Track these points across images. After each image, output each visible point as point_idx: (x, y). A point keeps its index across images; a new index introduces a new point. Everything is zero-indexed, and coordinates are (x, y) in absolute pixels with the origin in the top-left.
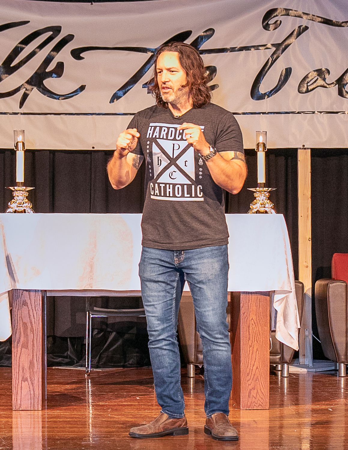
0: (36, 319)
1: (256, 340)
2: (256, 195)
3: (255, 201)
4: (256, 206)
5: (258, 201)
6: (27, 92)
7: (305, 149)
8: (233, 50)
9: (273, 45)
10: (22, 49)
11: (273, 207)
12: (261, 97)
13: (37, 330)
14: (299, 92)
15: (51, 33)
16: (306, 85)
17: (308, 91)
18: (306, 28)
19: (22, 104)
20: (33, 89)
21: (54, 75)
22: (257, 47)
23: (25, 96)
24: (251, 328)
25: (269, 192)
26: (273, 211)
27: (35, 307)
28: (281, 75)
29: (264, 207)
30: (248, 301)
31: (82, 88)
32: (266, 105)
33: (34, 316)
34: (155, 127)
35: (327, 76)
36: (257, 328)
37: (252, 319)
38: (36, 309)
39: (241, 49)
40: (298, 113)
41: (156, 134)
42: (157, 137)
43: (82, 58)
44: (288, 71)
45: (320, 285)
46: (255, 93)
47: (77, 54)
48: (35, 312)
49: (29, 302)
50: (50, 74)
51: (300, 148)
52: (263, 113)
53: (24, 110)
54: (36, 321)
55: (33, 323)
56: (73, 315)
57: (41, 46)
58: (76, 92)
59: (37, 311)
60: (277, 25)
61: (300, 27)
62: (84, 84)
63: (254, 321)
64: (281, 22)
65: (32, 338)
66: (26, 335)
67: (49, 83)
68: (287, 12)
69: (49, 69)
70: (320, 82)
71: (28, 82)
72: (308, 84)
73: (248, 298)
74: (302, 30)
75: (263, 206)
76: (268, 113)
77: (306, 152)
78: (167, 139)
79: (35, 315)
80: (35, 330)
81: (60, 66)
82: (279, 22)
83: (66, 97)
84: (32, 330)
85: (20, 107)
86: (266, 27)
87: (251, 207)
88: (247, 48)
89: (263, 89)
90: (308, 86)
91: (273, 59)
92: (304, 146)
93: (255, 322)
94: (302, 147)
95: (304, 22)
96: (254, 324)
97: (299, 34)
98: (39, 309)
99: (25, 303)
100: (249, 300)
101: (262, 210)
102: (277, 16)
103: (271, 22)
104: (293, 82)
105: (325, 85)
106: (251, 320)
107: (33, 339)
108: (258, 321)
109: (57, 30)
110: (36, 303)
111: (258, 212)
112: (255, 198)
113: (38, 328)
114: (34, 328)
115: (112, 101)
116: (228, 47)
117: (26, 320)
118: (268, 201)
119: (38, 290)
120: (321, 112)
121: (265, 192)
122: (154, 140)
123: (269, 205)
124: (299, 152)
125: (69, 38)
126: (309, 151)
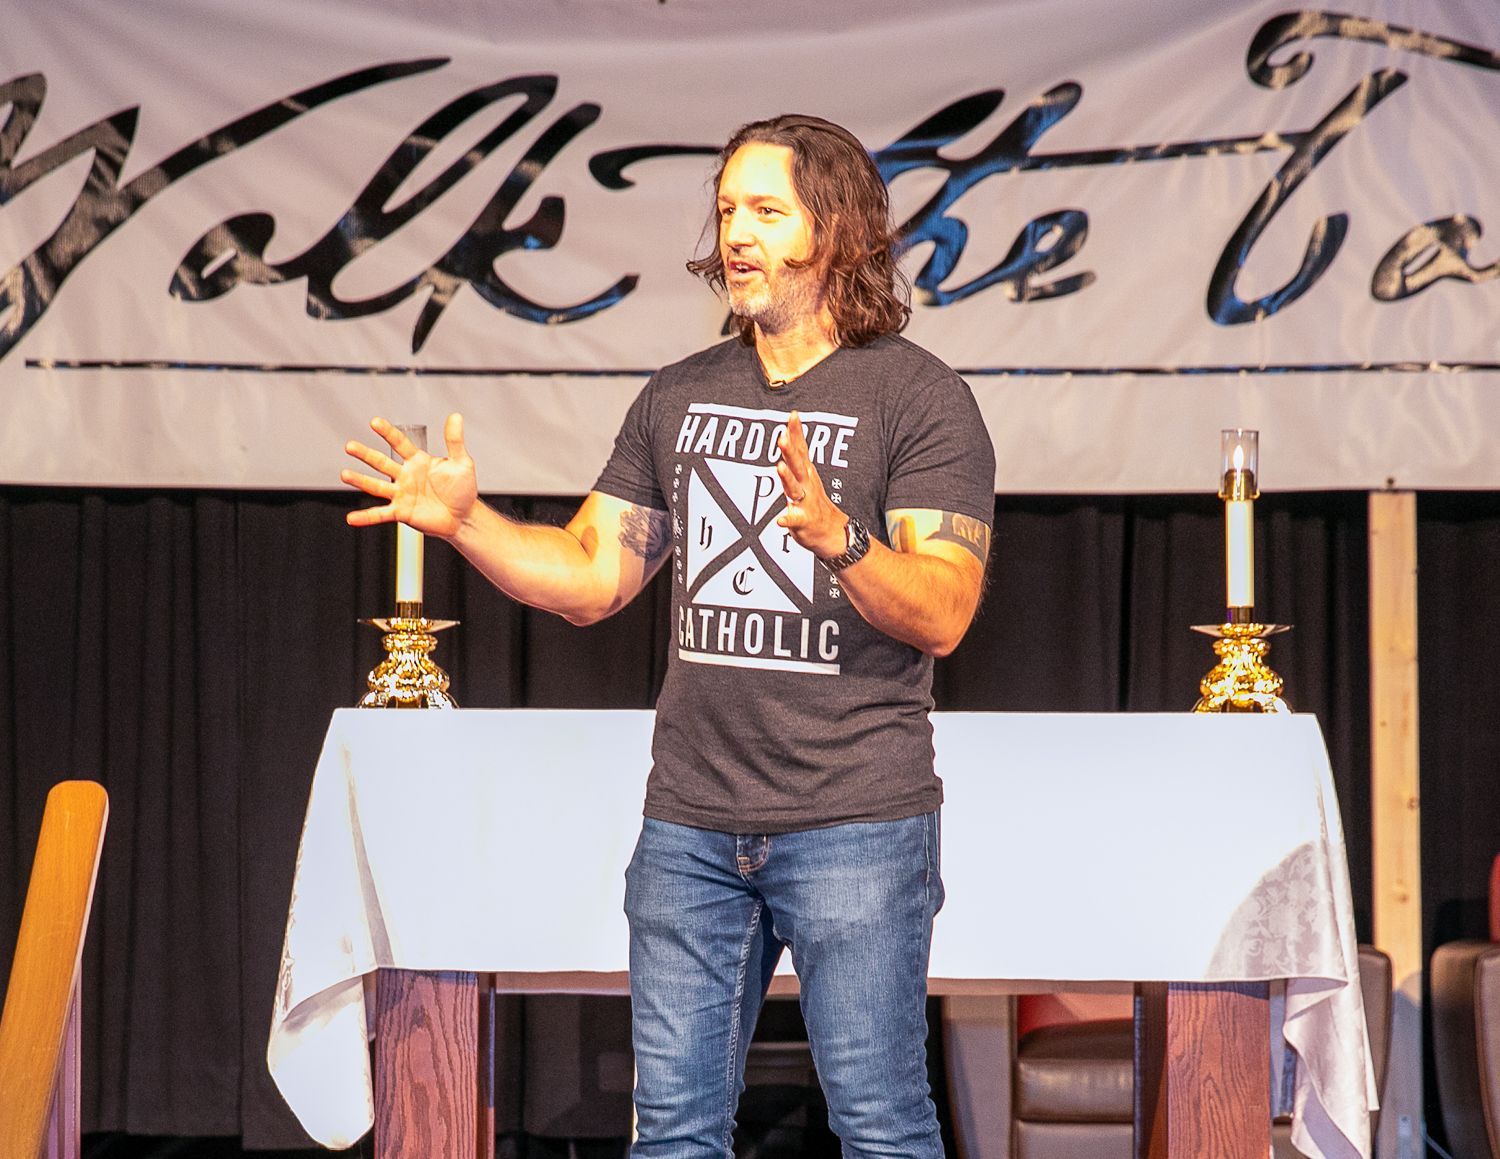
0: (458, 1072)
1: (1221, 1149)
2: (1221, 648)
3: (1219, 669)
4: (1220, 688)
5: (1228, 671)
6: (440, 298)
7: (1396, 491)
8: (1144, 153)
9: (1285, 137)
10: (422, 153)
11: (1280, 691)
12: (1243, 315)
13: (460, 1111)
14: (1377, 295)
15: (521, 99)
16: (1397, 275)
17: (1404, 293)
18: (1400, 79)
19: (419, 338)
20: (457, 287)
21: (532, 241)
22: (1228, 146)
23: (432, 312)
24: (1204, 1109)
25: (1269, 639)
26: (1280, 704)
27: (456, 1031)
28: (1312, 240)
29: (1251, 690)
30: (1193, 1015)
31: (627, 285)
32: (1259, 340)
33: (450, 1062)
34: (705, 418)
35: (1472, 242)
36: (1227, 1107)
37: (1209, 1077)
38: (460, 1037)
39: (1175, 151)
40: (1374, 368)
41: (707, 442)
42: (709, 451)
43: (624, 184)
44: (1337, 228)
45: (1450, 963)
46: (1221, 302)
47: (609, 169)
48: (454, 1048)
49: (433, 1012)
50: (517, 239)
51: (1378, 491)
52: (1251, 370)
53: (427, 358)
54: (458, 1079)
55: (449, 1085)
56: (589, 1061)
57: (488, 144)
58: (606, 299)
59: (461, 1043)
60: (1299, 68)
61: (1377, 75)
62: (631, 271)
63: (1215, 1086)
64: (1311, 59)
65: (445, 1139)
66: (424, 1130)
67: (514, 266)
68: (1333, 25)
69: (513, 221)
70: (1449, 262)
71: (444, 265)
72: (1409, 270)
73: (1194, 1005)
74: (1386, 85)
75: (1246, 686)
76: (1269, 369)
77: (1400, 504)
78: (738, 459)
79: (456, 1059)
80: (453, 1111)
81: (553, 212)
82: (1304, 60)
83: (575, 314)
84: (444, 1111)
85: (415, 350)
86: (1261, 76)
87: (1203, 689)
88: (1195, 149)
89: (1248, 286)
90: (1404, 277)
91: (1283, 185)
92: (1391, 481)
93: (1220, 1086)
94: (1383, 485)
95: (1393, 56)
96: (1213, 1093)
97: (1375, 98)
98: (470, 1038)
99: (420, 1019)
100: (1198, 1012)
101: (1243, 699)
102: (1297, 37)
103: (1279, 57)
104: (1354, 262)
105: (1466, 272)
106: (1205, 1081)
107: (448, 1141)
108: (1229, 1084)
109: (541, 88)
110: (458, 1017)
111: (1228, 707)
112: (1218, 660)
113: (465, 1102)
114: (452, 1104)
116: (1129, 143)
117: (427, 1076)
118: (1264, 670)
119: (468, 973)
120: (1451, 366)
121: (1253, 637)
122: (696, 461)
123: (1266, 685)
124: (1377, 504)
125: (583, 117)
126: (1410, 501)
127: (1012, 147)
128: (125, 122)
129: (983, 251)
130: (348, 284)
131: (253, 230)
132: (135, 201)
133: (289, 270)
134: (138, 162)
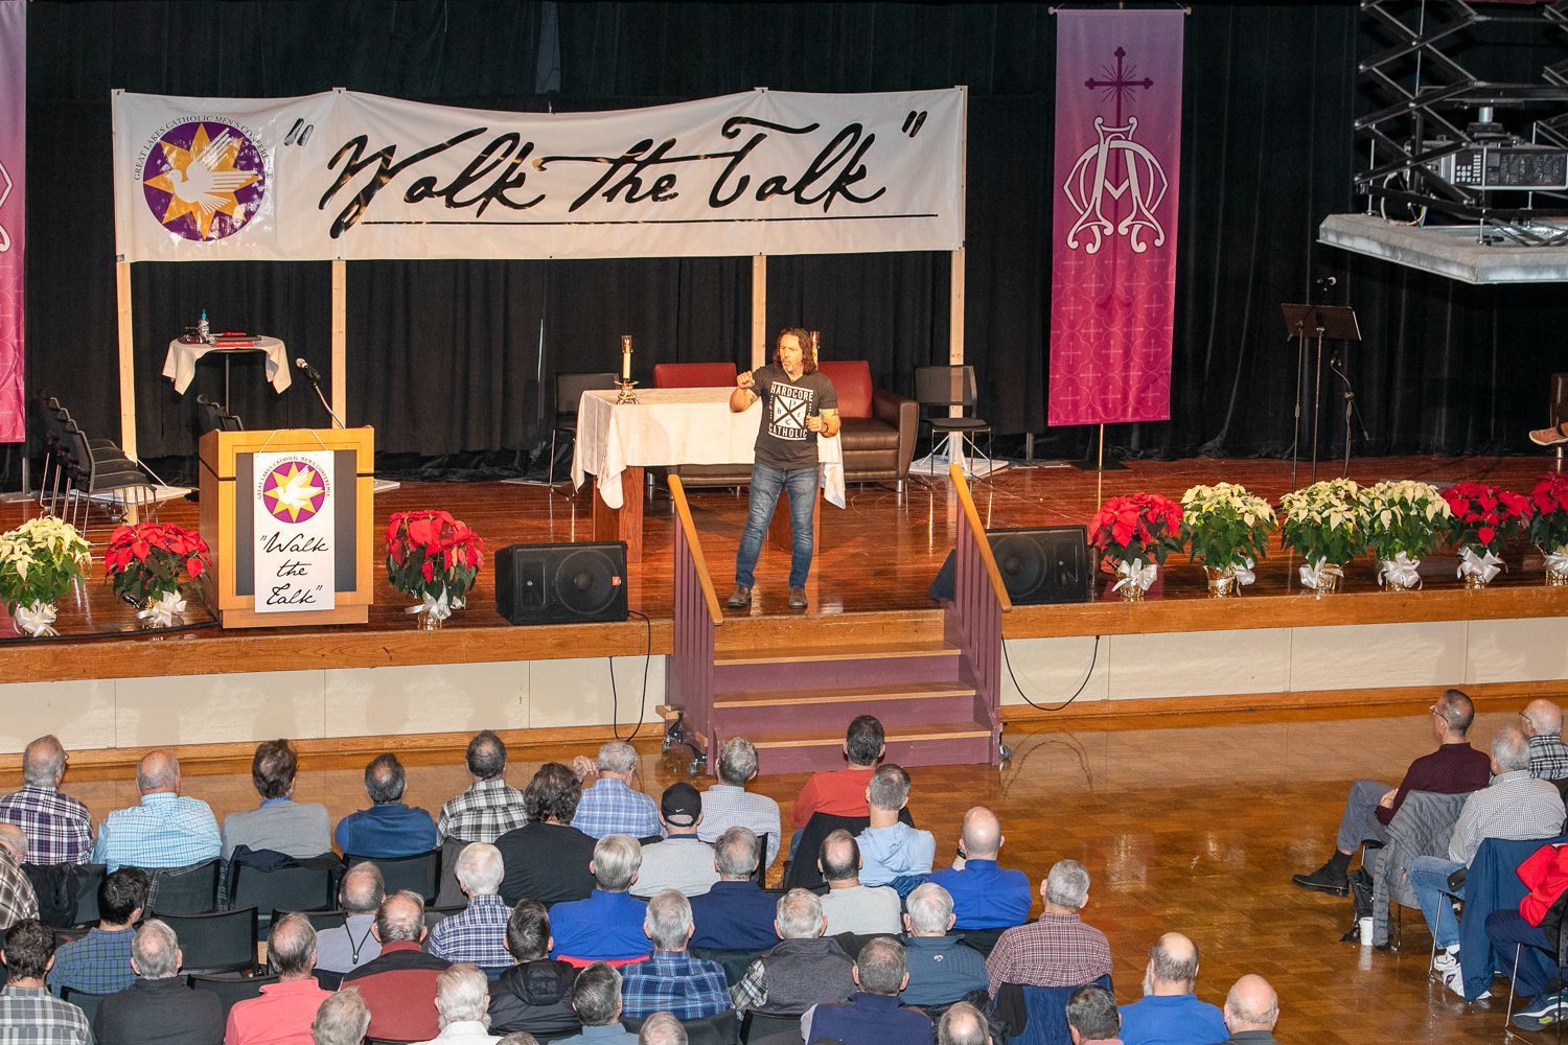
6: (487, 201)
7: (761, 256)
9: (730, 154)
10: (485, 159)
12: (720, 204)
14: (758, 199)
15: (509, 143)
16: (763, 193)
18: (763, 136)
19: (479, 213)
20: (491, 199)
21: (515, 185)
22: (716, 156)
23: (485, 204)
28: (740, 182)
31: (542, 197)
32: (725, 212)
35: (784, 183)
39: (704, 157)
40: (759, 220)
43: (544, 169)
44: (746, 180)
46: (714, 202)
47: (539, 165)
50: (510, 185)
52: (723, 221)
53: (480, 219)
57: (505, 154)
58: (535, 202)
60: (737, 132)
61: (758, 135)
62: (544, 194)
64: (741, 130)
67: (508, 193)
69: (510, 180)
71: (487, 193)
72: (766, 192)
74: (759, 138)
77: (763, 259)
81: (522, 176)
82: (739, 130)
83: (524, 207)
85: (478, 216)
86: (724, 131)
88: (712, 156)
89: (721, 197)
90: (765, 194)
91: (731, 168)
92: (761, 253)
94: (757, 255)
95: (763, 130)
97: (758, 142)
102: (737, 124)
103: (731, 130)
104: (751, 189)
105: (783, 191)
109: (515, 137)
115: (572, 209)
116: (689, 155)
120: (777, 219)
124: (755, 259)
125: (529, 148)
126: (765, 259)
127: (655, 159)
128: (391, 150)
129: (646, 187)
130: (458, 198)
131: (431, 181)
132: (392, 173)
133: (439, 194)
134: (395, 161)
